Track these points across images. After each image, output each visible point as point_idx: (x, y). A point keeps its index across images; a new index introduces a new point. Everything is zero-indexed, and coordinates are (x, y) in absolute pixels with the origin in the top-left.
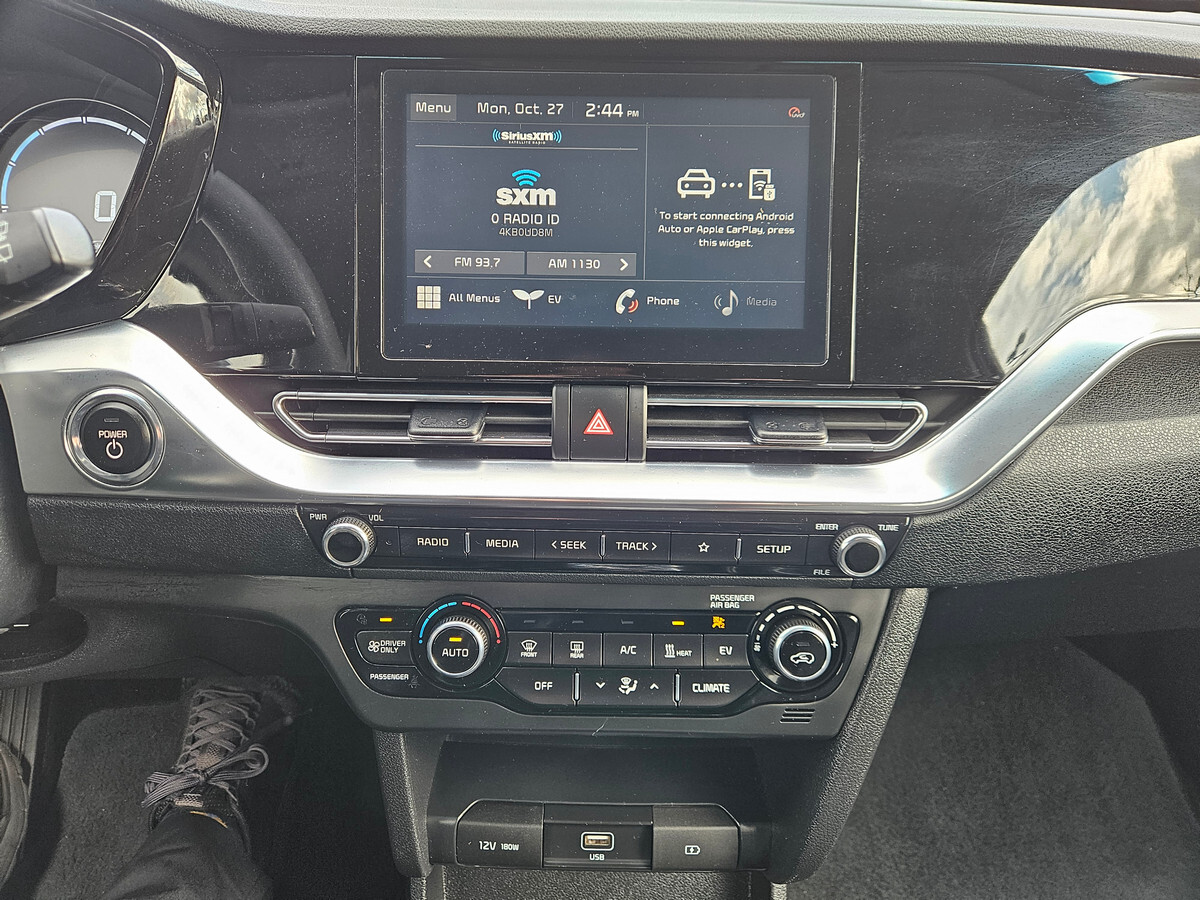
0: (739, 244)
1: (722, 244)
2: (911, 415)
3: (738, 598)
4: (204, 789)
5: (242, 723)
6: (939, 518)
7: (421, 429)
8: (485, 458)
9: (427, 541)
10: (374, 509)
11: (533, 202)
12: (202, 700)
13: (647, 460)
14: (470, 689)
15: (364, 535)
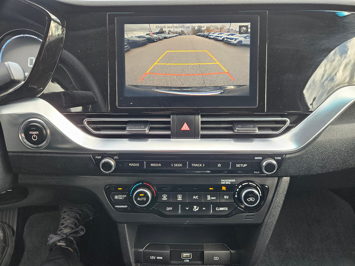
2: (284, 122)
3: (230, 181)
4: (66, 240)
5: (77, 219)
6: (294, 155)
7: (130, 129)
8: (150, 138)
9: (132, 165)
10: (116, 155)
12: (65, 212)
13: (201, 138)
14: (146, 210)
15: (113, 163)
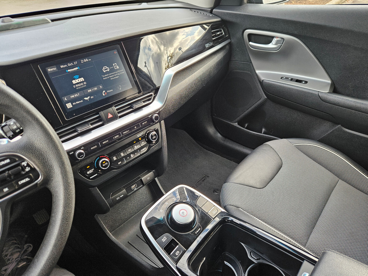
0: (117, 77)
1: (114, 78)
3: (141, 134)
7: (80, 130)
8: (92, 130)
9: (93, 148)
10: (81, 147)
11: (80, 81)
13: (119, 118)
14: (110, 169)
15: (82, 151)
